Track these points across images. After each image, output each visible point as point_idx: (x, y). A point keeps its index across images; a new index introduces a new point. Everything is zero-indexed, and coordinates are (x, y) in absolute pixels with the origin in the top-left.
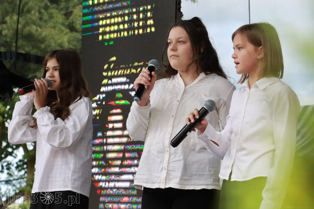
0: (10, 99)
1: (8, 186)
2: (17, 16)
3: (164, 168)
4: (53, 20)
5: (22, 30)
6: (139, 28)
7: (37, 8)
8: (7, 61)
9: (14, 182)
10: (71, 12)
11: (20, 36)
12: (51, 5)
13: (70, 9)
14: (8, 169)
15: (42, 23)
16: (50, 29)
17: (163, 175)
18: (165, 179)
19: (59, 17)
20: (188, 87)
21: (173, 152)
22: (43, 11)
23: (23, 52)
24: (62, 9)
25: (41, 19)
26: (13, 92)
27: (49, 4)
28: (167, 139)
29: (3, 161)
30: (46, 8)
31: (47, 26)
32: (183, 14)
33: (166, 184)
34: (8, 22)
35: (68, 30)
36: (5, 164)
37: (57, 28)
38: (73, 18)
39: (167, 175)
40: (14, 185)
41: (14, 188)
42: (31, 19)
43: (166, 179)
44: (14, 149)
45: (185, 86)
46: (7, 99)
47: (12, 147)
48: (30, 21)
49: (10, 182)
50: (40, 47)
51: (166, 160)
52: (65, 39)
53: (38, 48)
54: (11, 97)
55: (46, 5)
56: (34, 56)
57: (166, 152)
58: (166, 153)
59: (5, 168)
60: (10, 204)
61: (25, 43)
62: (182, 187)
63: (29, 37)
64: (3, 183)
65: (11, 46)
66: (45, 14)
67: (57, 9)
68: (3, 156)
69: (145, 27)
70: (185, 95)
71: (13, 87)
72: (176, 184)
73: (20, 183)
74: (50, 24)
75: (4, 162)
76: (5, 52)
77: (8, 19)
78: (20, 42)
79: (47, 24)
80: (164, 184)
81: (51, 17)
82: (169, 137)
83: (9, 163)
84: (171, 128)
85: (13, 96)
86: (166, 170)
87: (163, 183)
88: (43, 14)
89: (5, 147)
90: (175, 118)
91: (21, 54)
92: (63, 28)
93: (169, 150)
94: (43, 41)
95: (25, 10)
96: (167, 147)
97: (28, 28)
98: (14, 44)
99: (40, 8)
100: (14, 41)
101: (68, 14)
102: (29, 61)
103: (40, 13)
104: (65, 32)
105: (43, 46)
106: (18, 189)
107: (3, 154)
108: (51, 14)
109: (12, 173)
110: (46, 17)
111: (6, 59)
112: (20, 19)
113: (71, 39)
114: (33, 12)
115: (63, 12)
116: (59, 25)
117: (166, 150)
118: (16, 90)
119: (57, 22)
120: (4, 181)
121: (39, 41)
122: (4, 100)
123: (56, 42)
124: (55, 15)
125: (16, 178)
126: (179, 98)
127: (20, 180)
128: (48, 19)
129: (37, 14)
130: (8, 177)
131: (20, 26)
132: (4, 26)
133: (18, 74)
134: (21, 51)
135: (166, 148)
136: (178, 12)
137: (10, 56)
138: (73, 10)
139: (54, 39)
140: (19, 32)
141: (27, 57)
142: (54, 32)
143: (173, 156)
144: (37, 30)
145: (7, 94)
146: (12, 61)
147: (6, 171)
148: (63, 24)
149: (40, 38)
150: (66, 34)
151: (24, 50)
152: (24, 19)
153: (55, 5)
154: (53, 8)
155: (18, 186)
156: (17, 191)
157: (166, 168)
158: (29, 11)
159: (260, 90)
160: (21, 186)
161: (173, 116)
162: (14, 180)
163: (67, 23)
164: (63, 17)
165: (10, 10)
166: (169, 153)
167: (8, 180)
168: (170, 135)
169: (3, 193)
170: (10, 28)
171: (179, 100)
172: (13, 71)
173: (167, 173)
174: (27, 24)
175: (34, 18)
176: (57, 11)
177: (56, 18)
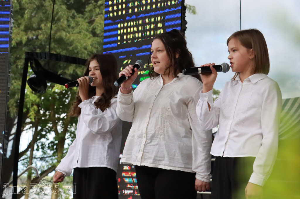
0: (44, 91)
1: (42, 162)
2: (51, 24)
4: (79, 26)
5: (54, 35)
6: (150, 30)
7: (65, 17)
8: (42, 60)
9: (47, 159)
10: (94, 21)
11: (52, 40)
12: (78, 14)
13: (93, 18)
14: (43, 148)
15: (70, 30)
16: (77, 34)
17: (140, 155)
19: (84, 25)
20: (166, 85)
21: (149, 138)
22: (71, 19)
23: (55, 53)
24: (86, 18)
25: (69, 26)
26: (47, 85)
27: (76, 14)
28: (145, 127)
29: (39, 141)
30: (73, 17)
31: (74, 32)
32: (187, 22)
34: (43, 28)
35: (91, 35)
36: (40, 144)
37: (82, 34)
40: (47, 161)
41: (48, 164)
42: (62, 26)
44: (47, 133)
45: (164, 84)
46: (42, 91)
47: (45, 131)
48: (61, 28)
49: (44, 159)
50: (68, 49)
52: (89, 42)
53: (67, 50)
54: (45, 89)
55: (73, 15)
56: (64, 56)
58: (144, 138)
59: (40, 147)
60: (44, 176)
61: (56, 46)
63: (60, 41)
64: (39, 159)
65: (46, 48)
66: (72, 22)
67: (83, 18)
68: (38, 138)
70: (161, 92)
71: (47, 81)
73: (52, 160)
74: (77, 30)
75: (39, 143)
76: (40, 53)
77: (43, 25)
78: (53, 45)
79: (74, 31)
80: (140, 163)
81: (77, 24)
82: (147, 126)
83: (43, 143)
84: (148, 118)
85: (47, 89)
87: (139, 161)
88: (71, 22)
89: (39, 130)
90: (152, 109)
91: (53, 54)
92: (87, 33)
93: (146, 136)
94: (71, 44)
95: (56, 19)
96: (144, 134)
97: (59, 34)
98: (48, 47)
99: (68, 17)
100: (48, 43)
101: (91, 22)
102: (60, 60)
103: (68, 21)
104: (88, 36)
105: (71, 48)
106: (51, 164)
107: (38, 136)
108: (77, 21)
109: (45, 152)
110: (73, 24)
111: (42, 59)
112: (53, 26)
113: (94, 42)
114: (62, 20)
115: (87, 20)
116: (84, 31)
118: (49, 84)
119: (82, 28)
120: (39, 158)
121: (68, 44)
122: (39, 92)
123: (81, 45)
124: (80, 23)
125: (49, 155)
126: (157, 93)
127: (52, 158)
128: (75, 26)
129: (66, 22)
130: (42, 155)
131: (52, 32)
132: (40, 32)
133: (51, 71)
134: (53, 52)
136: (183, 20)
137: (44, 56)
138: (95, 19)
139: (80, 43)
140: (52, 37)
141: (58, 57)
142: (80, 37)
144: (66, 35)
145: (42, 87)
146: (46, 60)
147: (40, 150)
148: (87, 30)
149: (68, 41)
150: (89, 38)
151: (55, 51)
152: (56, 26)
153: (80, 15)
154: (79, 17)
155: (51, 162)
156: (50, 166)
158: (59, 20)
159: (252, 83)
160: (53, 162)
162: (47, 157)
163: (90, 30)
164: (87, 24)
165: (44, 19)
167: (42, 156)
168: (147, 124)
169: (38, 168)
170: (45, 33)
171: (157, 95)
172: (46, 68)
174: (58, 30)
175: (64, 26)
176: (83, 20)
177: (82, 25)
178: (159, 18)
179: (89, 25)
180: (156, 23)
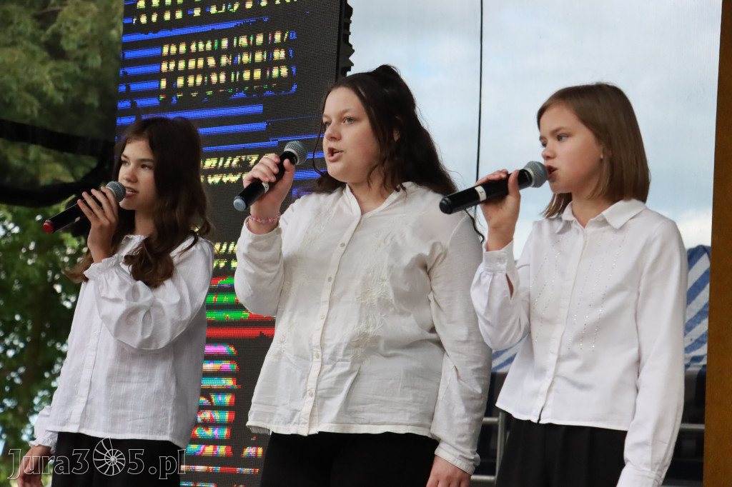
3: (308, 392)
6: (252, 66)
17: (306, 406)
18: (308, 416)
19: (26, 24)
20: (368, 215)
21: (327, 358)
28: (318, 330)
33: (310, 425)
35: (45, 54)
38: (60, 26)
39: (314, 406)
43: (312, 415)
45: (363, 213)
51: (314, 374)
57: (314, 357)
58: (315, 359)
62: (344, 427)
69: (268, 64)
70: (358, 233)
72: (332, 423)
80: (306, 426)
82: (322, 326)
84: (327, 306)
86: (311, 395)
87: (305, 423)
90: (335, 281)
92: (36, 48)
93: (320, 353)
96: (317, 347)
104: (40, 58)
108: (8, 13)
116: (25, 42)
117: (315, 353)
119: (20, 34)
124: (16, 18)
126: (346, 238)
135: (315, 349)
143: (329, 367)
148: (33, 39)
150: (43, 62)
157: (313, 391)
159: (612, 229)
161: (330, 279)
163: (43, 39)
166: (320, 360)
168: (324, 320)
171: (346, 243)
173: (314, 403)
176: (22, 9)
177: (19, 24)
178: (278, 37)
179: (38, 24)
180: (269, 47)
